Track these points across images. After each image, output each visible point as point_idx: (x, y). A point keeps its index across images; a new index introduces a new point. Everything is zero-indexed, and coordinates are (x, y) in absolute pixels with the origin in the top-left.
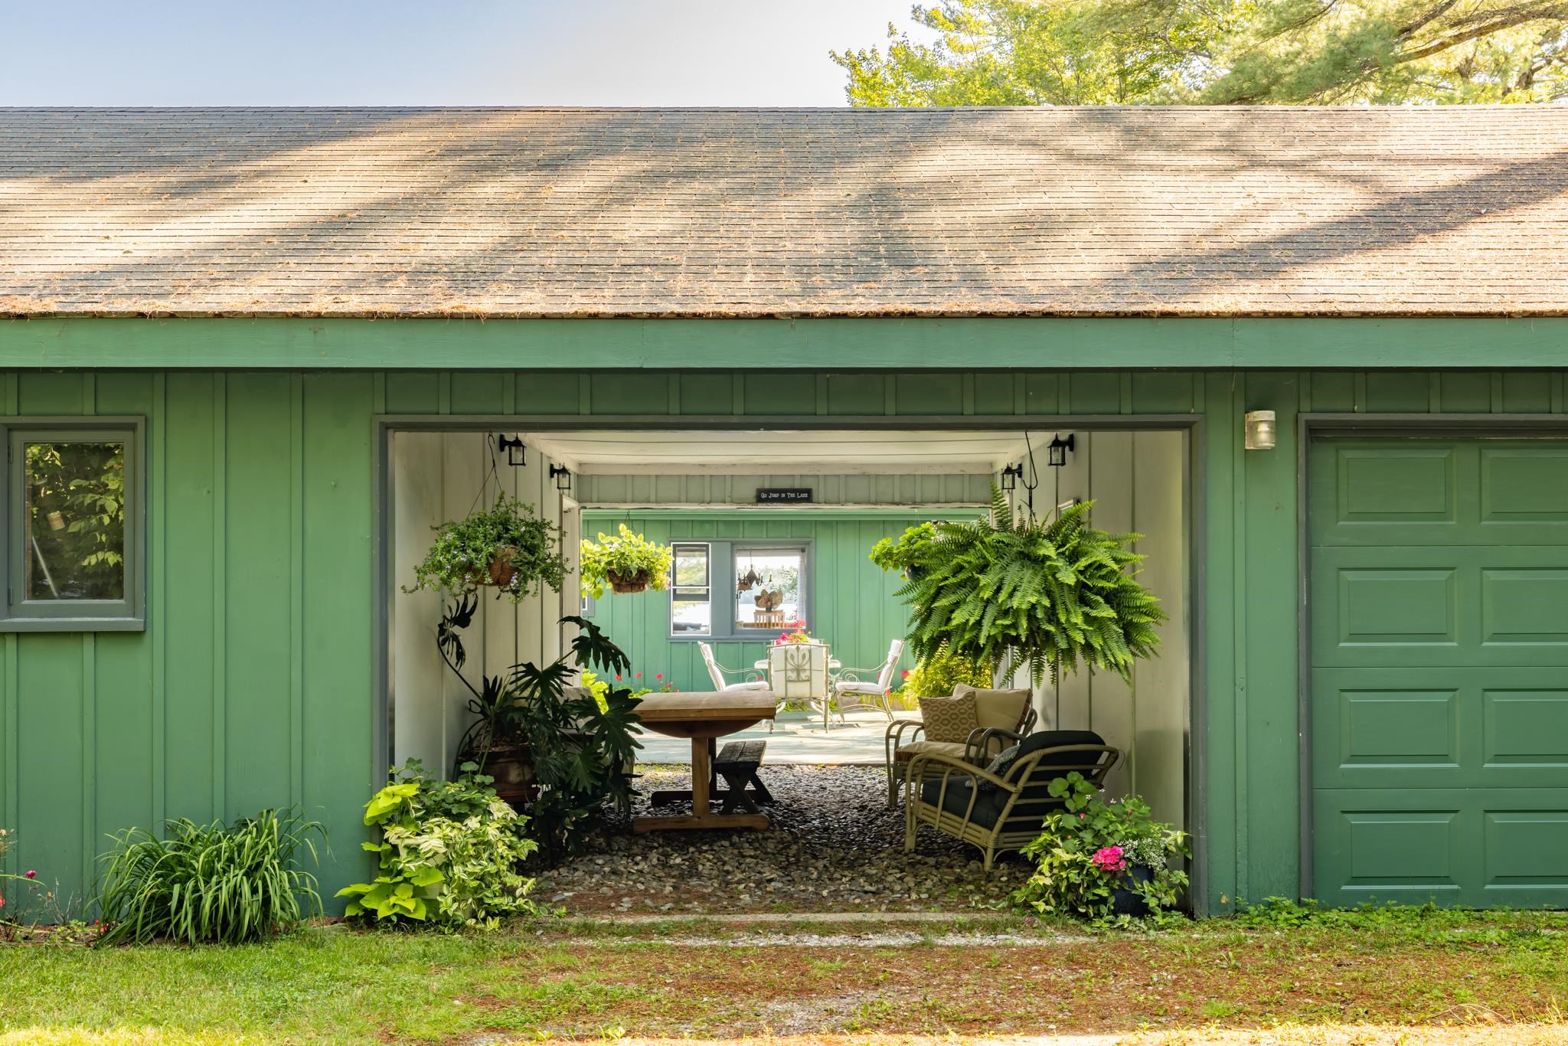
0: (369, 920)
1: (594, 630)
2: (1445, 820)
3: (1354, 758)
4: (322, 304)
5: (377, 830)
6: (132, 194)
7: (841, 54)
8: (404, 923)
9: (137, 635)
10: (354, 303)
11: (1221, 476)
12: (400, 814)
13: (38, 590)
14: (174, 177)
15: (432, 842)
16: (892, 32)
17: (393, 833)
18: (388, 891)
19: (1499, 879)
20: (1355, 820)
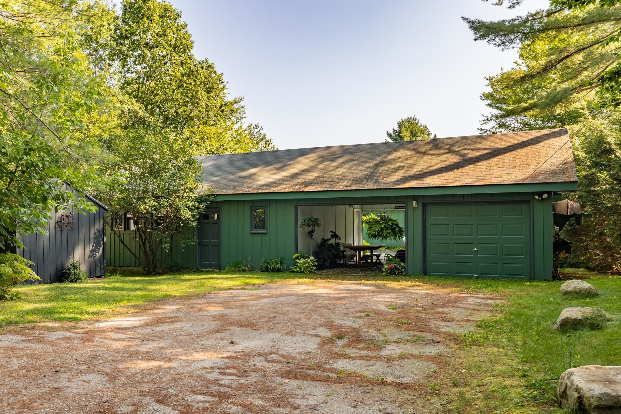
0: (293, 271)
1: (335, 233)
2: (447, 263)
3: (433, 254)
4: (287, 190)
5: (295, 260)
6: (271, 170)
7: (488, 77)
8: (297, 272)
9: (266, 234)
10: (291, 190)
11: (410, 211)
12: (297, 258)
13: (256, 228)
14: (278, 166)
15: (301, 261)
16: (502, 69)
17: (296, 260)
18: (296, 268)
19: (456, 273)
20: (433, 263)
